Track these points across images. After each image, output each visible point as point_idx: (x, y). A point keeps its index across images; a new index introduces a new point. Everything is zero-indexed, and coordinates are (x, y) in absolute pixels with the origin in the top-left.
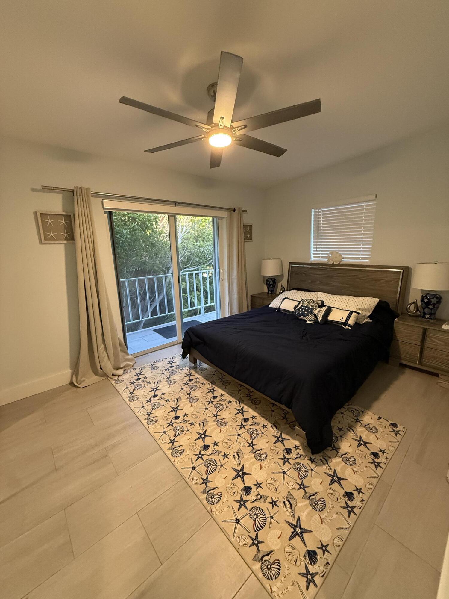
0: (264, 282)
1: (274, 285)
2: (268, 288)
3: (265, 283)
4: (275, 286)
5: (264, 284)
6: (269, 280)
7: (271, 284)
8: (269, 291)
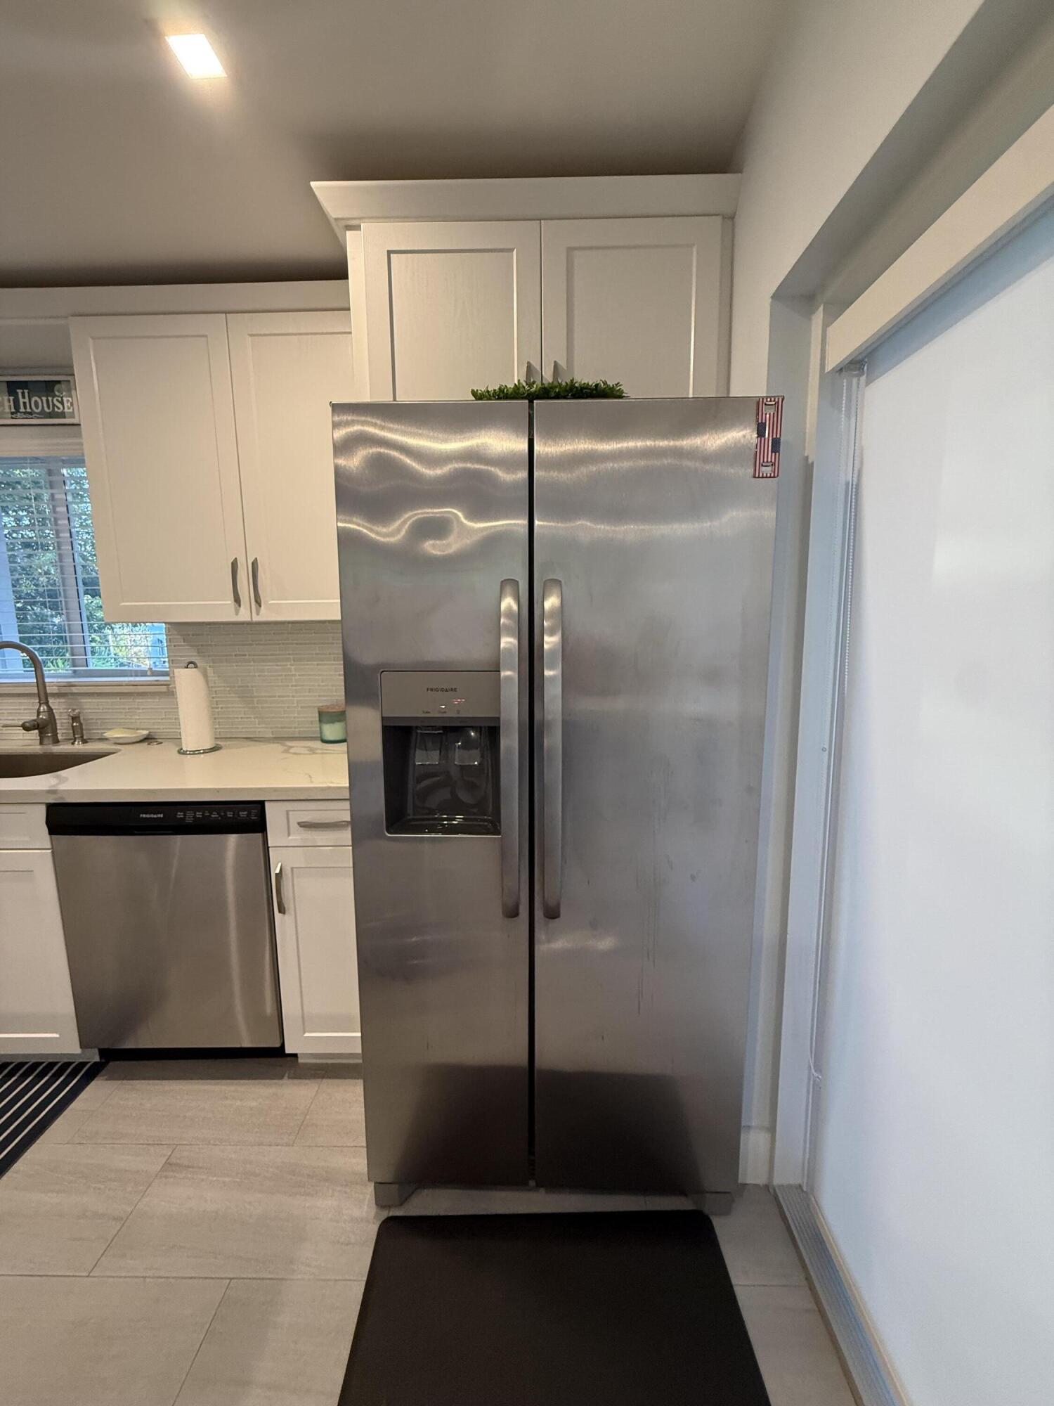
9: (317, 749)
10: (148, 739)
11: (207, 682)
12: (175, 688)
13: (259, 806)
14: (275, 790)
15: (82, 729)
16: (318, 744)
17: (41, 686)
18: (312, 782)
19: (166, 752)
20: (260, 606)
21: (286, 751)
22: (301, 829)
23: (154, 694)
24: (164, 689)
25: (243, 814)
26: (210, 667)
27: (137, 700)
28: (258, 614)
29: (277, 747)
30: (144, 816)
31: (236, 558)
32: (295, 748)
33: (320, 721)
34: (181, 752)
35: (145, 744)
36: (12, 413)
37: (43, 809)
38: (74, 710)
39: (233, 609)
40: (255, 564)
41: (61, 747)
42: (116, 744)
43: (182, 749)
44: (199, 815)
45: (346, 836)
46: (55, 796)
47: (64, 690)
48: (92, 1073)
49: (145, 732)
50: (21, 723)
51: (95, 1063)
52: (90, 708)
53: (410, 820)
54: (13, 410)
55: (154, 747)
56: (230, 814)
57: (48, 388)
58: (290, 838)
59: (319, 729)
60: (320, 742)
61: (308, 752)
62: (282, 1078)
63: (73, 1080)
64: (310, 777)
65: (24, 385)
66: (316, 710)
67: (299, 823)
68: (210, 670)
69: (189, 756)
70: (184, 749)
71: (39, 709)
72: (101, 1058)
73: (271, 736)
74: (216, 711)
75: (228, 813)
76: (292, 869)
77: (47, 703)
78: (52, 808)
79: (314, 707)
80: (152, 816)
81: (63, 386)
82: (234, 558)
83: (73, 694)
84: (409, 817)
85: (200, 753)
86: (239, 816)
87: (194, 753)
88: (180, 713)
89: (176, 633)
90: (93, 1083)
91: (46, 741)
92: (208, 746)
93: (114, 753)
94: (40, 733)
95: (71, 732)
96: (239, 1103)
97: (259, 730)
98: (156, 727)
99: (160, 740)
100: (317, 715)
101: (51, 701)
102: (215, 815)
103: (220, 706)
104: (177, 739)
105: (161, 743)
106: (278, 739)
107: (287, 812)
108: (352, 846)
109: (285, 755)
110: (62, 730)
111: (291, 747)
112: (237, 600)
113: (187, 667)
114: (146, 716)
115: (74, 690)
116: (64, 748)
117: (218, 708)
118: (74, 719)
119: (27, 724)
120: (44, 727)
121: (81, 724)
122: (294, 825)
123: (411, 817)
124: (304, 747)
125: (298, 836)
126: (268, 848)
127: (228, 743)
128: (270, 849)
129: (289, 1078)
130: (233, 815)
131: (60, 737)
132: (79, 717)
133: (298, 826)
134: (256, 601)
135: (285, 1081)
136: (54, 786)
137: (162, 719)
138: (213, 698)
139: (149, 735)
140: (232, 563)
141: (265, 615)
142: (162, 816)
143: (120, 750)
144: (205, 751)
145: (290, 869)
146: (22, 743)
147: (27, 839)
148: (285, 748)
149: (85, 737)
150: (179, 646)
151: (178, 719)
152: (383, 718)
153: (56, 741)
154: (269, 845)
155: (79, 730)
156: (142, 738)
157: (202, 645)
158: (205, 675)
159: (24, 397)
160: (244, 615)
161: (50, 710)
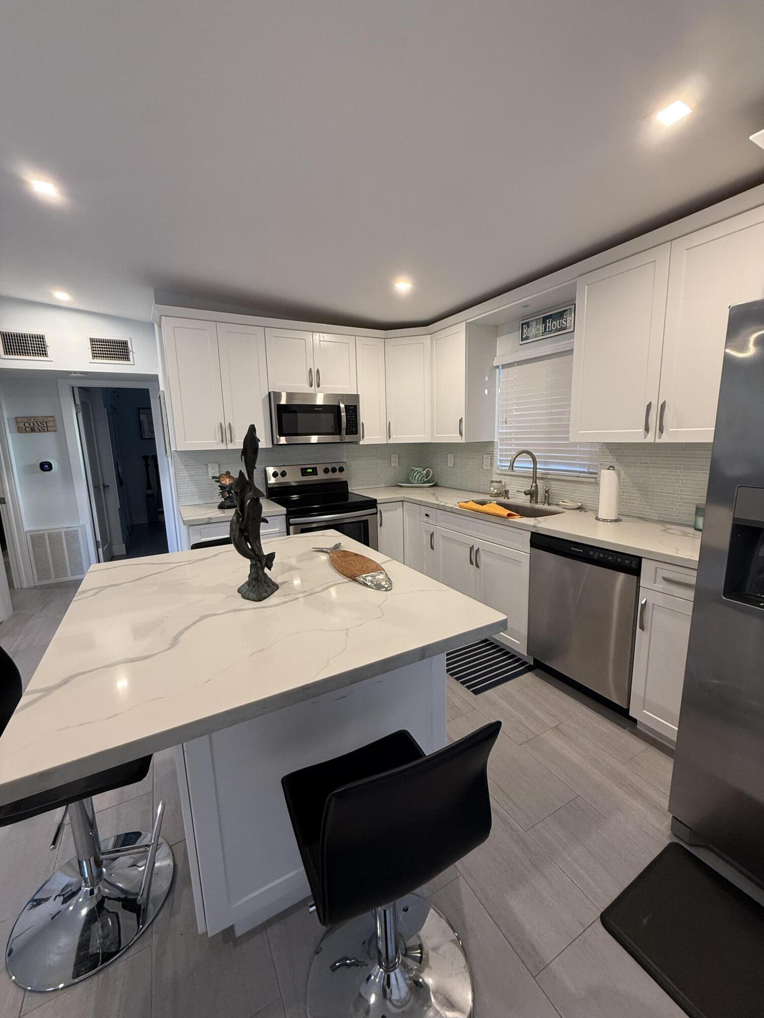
9: (689, 533)
10: (580, 508)
11: (619, 479)
12: (600, 480)
13: (638, 559)
14: (650, 552)
15: (549, 498)
16: (692, 531)
17: (535, 474)
18: (677, 553)
19: (589, 517)
20: (662, 433)
21: (665, 531)
22: (663, 581)
23: (587, 483)
24: (593, 480)
25: (627, 562)
26: (623, 469)
27: (577, 485)
28: (660, 438)
29: (659, 527)
30: (573, 549)
31: (651, 402)
32: (672, 530)
33: (696, 514)
34: (597, 519)
35: (578, 511)
36: (543, 333)
37: (529, 534)
38: (547, 487)
39: (643, 434)
40: (663, 406)
41: (539, 505)
42: (564, 508)
43: (598, 517)
44: (601, 555)
45: (691, 594)
46: (535, 529)
47: (544, 476)
48: (530, 669)
49: (580, 504)
50: (523, 491)
51: (531, 665)
52: (555, 487)
53: (747, 595)
54: (543, 331)
55: (582, 513)
56: (619, 560)
57: (561, 315)
58: (655, 585)
59: (694, 520)
60: (693, 529)
61: (682, 534)
62: (624, 728)
63: (520, 667)
64: (677, 549)
65: (550, 317)
66: (695, 506)
67: (663, 577)
68: (622, 473)
69: (601, 522)
70: (599, 517)
71: (532, 485)
72: (534, 664)
73: (657, 519)
74: (622, 498)
75: (618, 559)
76: (653, 605)
77: (536, 482)
78: (533, 533)
79: (693, 503)
80: (577, 550)
81: (568, 312)
82: (649, 402)
83: (547, 478)
84: (746, 592)
85: (608, 522)
86: (624, 562)
87: (604, 520)
88: (601, 496)
89: (605, 447)
90: (529, 673)
91: (532, 501)
92: (613, 518)
93: (562, 513)
94: (531, 497)
95: (544, 498)
96: (596, 725)
97: (649, 513)
98: (585, 502)
99: (587, 510)
100: (695, 510)
101: (538, 481)
102: (610, 558)
103: (625, 495)
104: (596, 511)
105: (587, 512)
106: (661, 522)
107: (656, 568)
108: (694, 602)
109: (663, 533)
110: (540, 497)
111: (669, 529)
112: (647, 429)
113: (609, 469)
114: (581, 494)
115: (549, 477)
116: (540, 506)
117: (624, 495)
118: (547, 492)
119: (526, 492)
120: (532, 494)
121: (549, 495)
122: (659, 579)
123: (747, 592)
124: (680, 530)
125: (661, 586)
126: (640, 587)
127: (626, 518)
128: (641, 588)
129: (628, 731)
130: (622, 560)
131: (538, 501)
132: (548, 491)
133: (662, 579)
134: (660, 430)
135: (626, 731)
136: (535, 524)
137: (589, 498)
138: (621, 489)
139: (581, 506)
140: (648, 406)
141: (665, 439)
142: (582, 551)
143: (565, 512)
144: (611, 521)
145: (651, 605)
146: (522, 500)
147: (520, 546)
148: (664, 528)
149: (550, 502)
150: (606, 455)
151: (598, 499)
152: (734, 519)
153: (537, 502)
154: (641, 585)
155: (547, 499)
156: (576, 507)
157: (620, 456)
158: (619, 475)
159: (549, 323)
160: (650, 439)
161: (537, 486)
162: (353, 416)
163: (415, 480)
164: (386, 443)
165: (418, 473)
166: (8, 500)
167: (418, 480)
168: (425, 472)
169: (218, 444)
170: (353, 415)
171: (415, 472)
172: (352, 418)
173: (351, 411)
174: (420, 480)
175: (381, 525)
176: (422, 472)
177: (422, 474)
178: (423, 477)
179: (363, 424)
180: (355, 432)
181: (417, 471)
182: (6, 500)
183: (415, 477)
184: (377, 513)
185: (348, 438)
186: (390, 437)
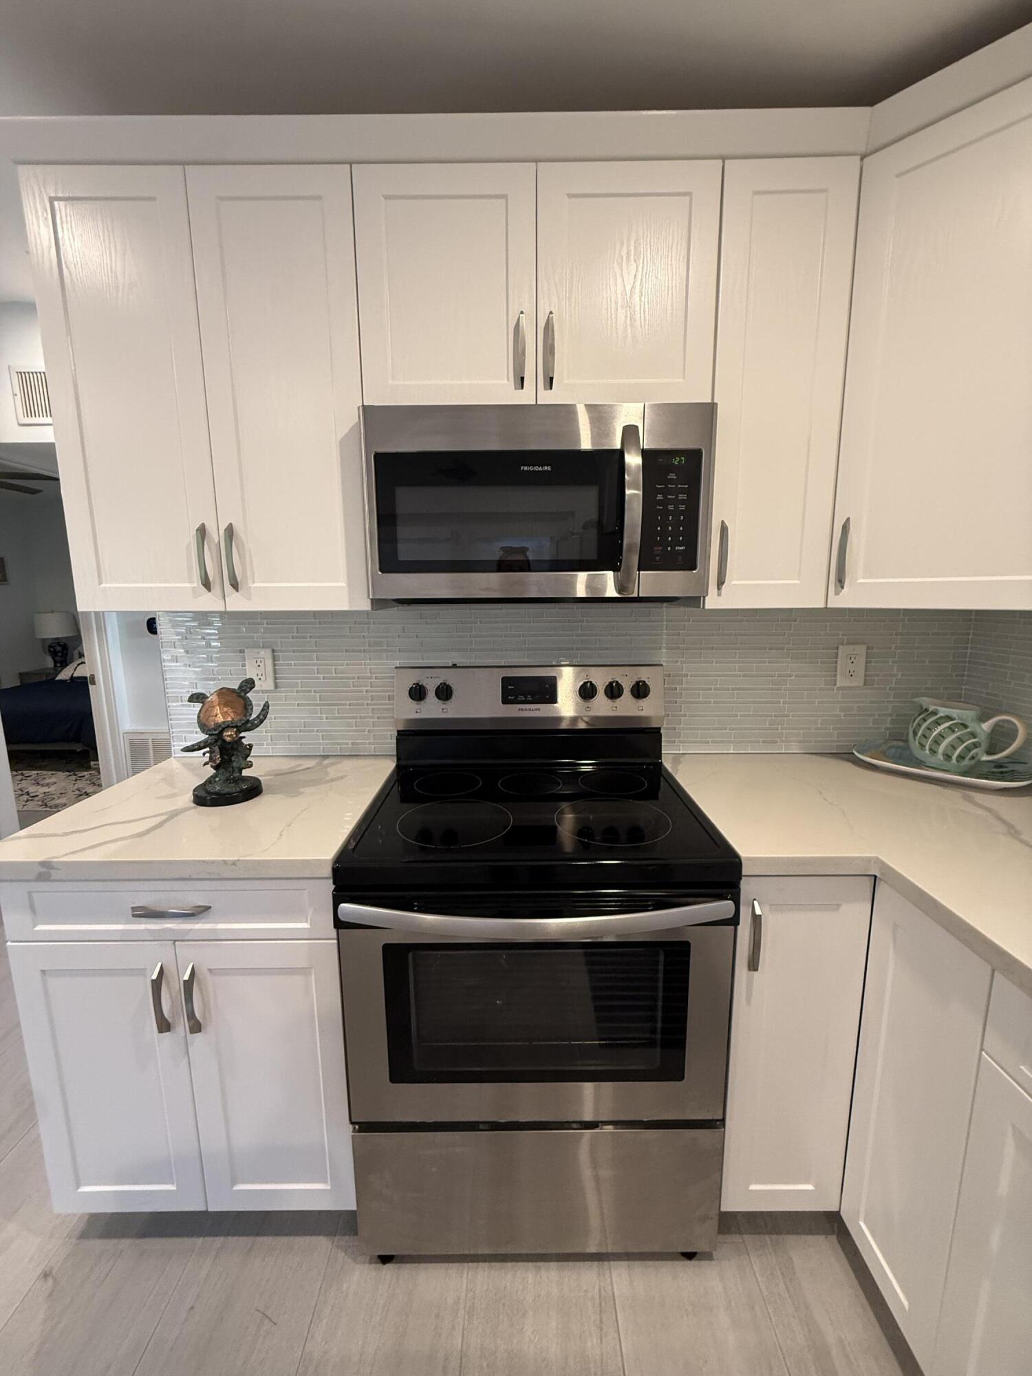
0: (44, 650)
1: (64, 652)
2: (53, 658)
3: (47, 650)
4: (67, 655)
5: (45, 653)
6: (53, 645)
7: (59, 652)
8: (55, 662)
162: (682, 497)
163: (933, 752)
164: (820, 604)
165: (951, 729)
166: (98, 677)
167: (948, 757)
168: (986, 726)
169: (195, 594)
170: (683, 491)
171: (938, 723)
172: (676, 502)
173: (672, 476)
174: (961, 757)
175: (753, 965)
176: (973, 726)
177: (973, 735)
178: (975, 745)
179: (724, 529)
180: (687, 560)
181: (949, 718)
182: (96, 679)
183: (937, 742)
184: (734, 921)
185: (649, 582)
186: (840, 582)
